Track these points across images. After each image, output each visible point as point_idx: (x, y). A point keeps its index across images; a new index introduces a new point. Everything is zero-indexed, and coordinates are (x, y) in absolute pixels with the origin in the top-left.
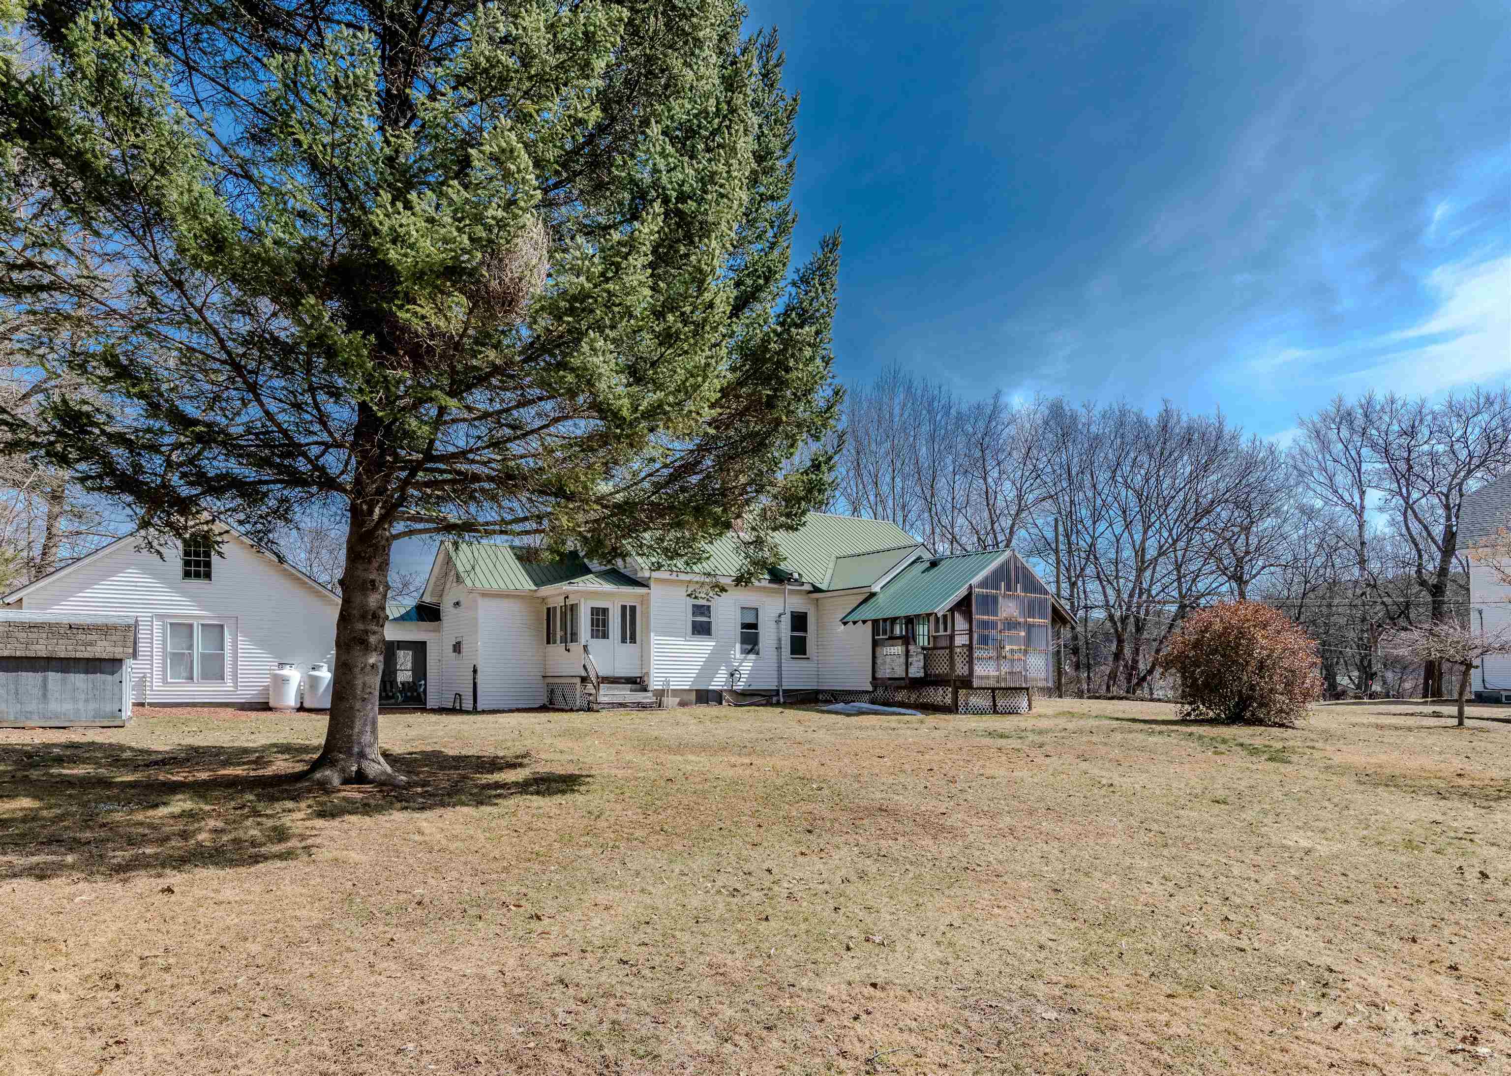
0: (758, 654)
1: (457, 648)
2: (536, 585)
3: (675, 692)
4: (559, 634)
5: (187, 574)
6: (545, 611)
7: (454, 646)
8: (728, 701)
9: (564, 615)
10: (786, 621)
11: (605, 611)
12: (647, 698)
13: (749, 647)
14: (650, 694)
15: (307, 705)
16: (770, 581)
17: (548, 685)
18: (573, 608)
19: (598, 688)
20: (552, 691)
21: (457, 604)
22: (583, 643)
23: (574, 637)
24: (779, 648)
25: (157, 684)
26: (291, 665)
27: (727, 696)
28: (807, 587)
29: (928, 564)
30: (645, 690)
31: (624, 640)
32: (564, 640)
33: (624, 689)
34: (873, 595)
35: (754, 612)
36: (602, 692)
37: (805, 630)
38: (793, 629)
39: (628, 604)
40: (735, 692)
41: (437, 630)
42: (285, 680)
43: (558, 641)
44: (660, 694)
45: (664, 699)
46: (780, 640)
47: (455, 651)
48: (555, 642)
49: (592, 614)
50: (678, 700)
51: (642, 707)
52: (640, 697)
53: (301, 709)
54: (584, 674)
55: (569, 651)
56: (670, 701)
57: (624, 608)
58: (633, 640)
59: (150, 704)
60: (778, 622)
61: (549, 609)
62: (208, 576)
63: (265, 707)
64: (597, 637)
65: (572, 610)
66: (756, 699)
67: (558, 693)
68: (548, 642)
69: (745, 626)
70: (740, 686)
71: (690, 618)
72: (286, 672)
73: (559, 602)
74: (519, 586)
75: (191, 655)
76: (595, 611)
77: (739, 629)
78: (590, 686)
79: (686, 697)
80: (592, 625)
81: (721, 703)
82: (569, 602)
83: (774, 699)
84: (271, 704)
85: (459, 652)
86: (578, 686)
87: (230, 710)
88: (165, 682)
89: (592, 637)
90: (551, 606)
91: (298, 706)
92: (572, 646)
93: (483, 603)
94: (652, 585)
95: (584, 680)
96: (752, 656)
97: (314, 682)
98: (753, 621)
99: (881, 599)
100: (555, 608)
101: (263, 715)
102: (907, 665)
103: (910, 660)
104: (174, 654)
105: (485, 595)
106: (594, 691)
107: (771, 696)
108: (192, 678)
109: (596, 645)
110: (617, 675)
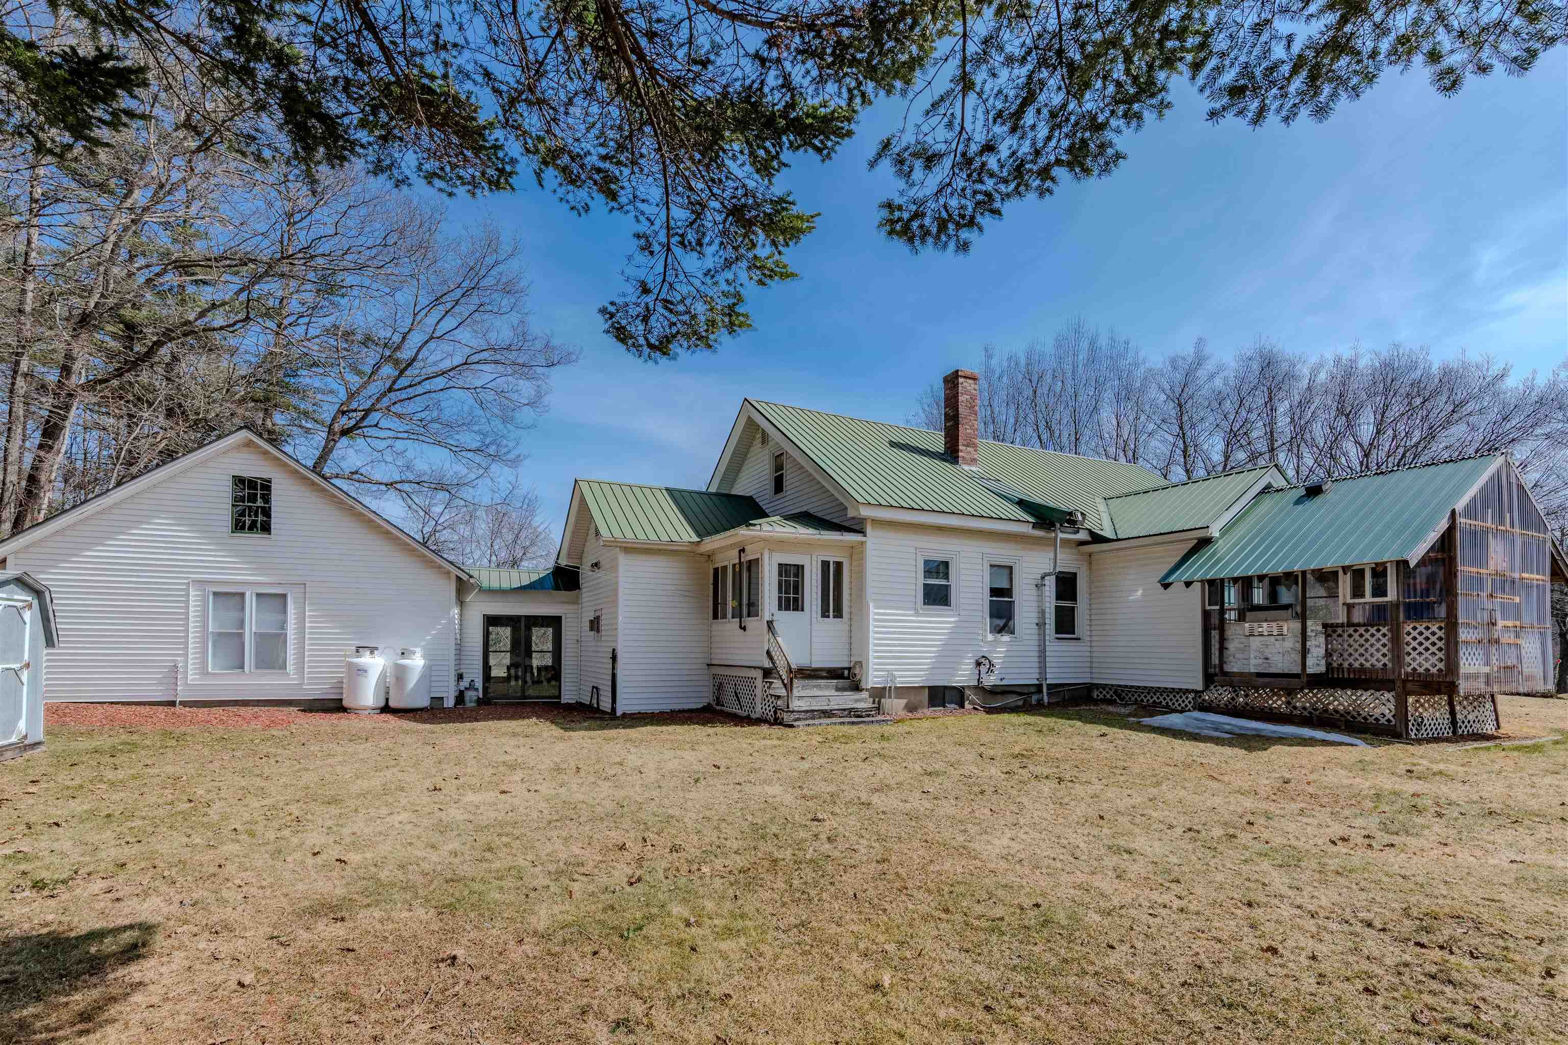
0: (1013, 632)
1: (595, 625)
2: (699, 535)
3: (902, 691)
4: (731, 603)
5: (238, 526)
6: (712, 571)
7: (591, 622)
8: (972, 703)
9: (737, 576)
10: (1050, 584)
11: (799, 570)
12: (862, 701)
13: (1001, 622)
14: (865, 695)
15: (392, 704)
16: (1035, 526)
17: (714, 676)
18: (753, 566)
19: (789, 687)
20: (720, 687)
21: (596, 565)
22: (767, 617)
23: (753, 609)
24: (1041, 625)
25: (192, 677)
26: (372, 650)
27: (971, 695)
28: (1083, 536)
29: (1303, 492)
30: (856, 688)
31: (825, 614)
32: (737, 613)
33: (827, 687)
34: (1205, 542)
35: (1006, 572)
36: (796, 692)
37: (1074, 598)
38: (1059, 597)
39: (832, 560)
40: (983, 689)
41: (576, 601)
42: (362, 671)
43: (729, 615)
44: (879, 694)
45: (887, 702)
46: (1043, 612)
47: (592, 629)
48: (724, 616)
49: (780, 575)
50: (903, 702)
51: (855, 716)
52: (849, 700)
53: (386, 709)
54: (767, 664)
55: (744, 629)
56: (894, 705)
57: (825, 565)
58: (838, 614)
59: (184, 704)
60: (1039, 586)
61: (716, 570)
62: (266, 528)
63: (336, 706)
64: (787, 608)
65: (749, 569)
66: (1011, 700)
67: (729, 690)
68: (715, 617)
69: (995, 592)
70: (990, 680)
71: (921, 581)
72: (366, 659)
73: (729, 559)
74: (675, 538)
75: (241, 636)
76: (783, 569)
77: (987, 598)
78: (777, 683)
79: (915, 699)
80: (780, 591)
81: (962, 706)
82: (749, 556)
83: (1034, 699)
84: (345, 703)
85: (598, 631)
86: (759, 682)
87: (293, 709)
88: (204, 672)
89: (780, 609)
90: (719, 565)
91: (382, 703)
92: (750, 622)
93: (624, 561)
94: (869, 530)
95: (767, 673)
96: (1006, 638)
97: (400, 673)
98: (1005, 585)
99: (1221, 547)
100: (725, 568)
101: (334, 718)
102: (1304, 652)
103: (1308, 643)
104: (220, 634)
105: (630, 549)
106: (783, 692)
107: (1030, 694)
108: (243, 668)
109: (785, 620)
110: (815, 665)
